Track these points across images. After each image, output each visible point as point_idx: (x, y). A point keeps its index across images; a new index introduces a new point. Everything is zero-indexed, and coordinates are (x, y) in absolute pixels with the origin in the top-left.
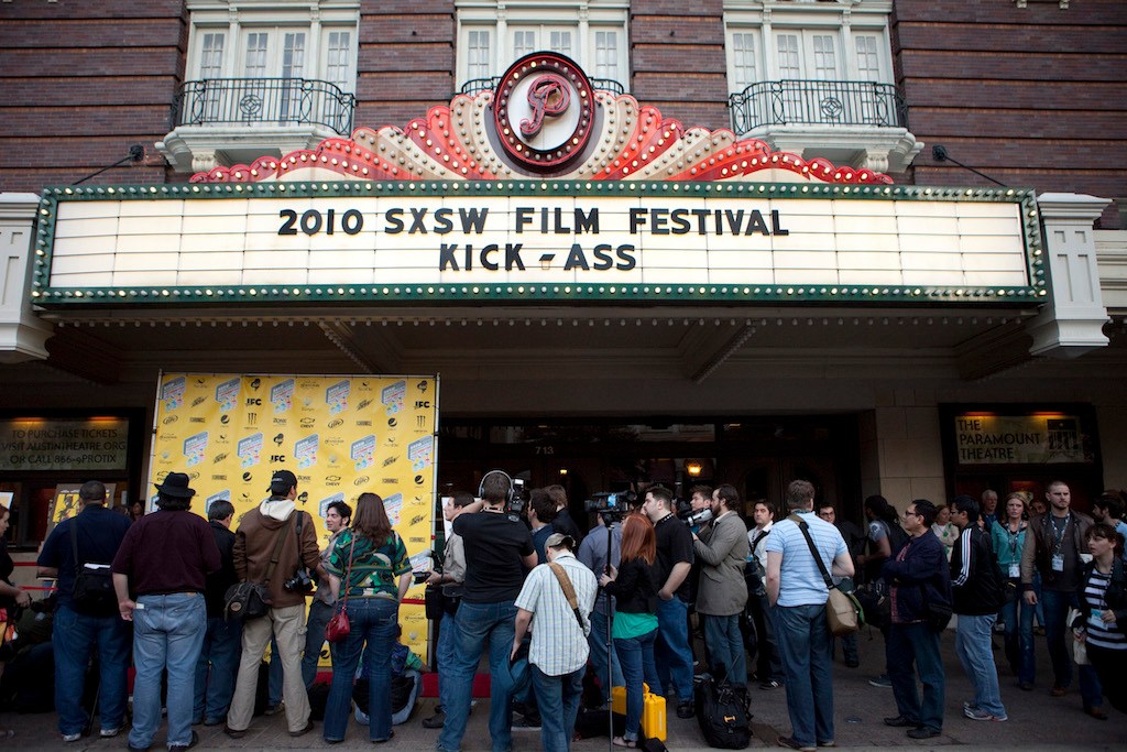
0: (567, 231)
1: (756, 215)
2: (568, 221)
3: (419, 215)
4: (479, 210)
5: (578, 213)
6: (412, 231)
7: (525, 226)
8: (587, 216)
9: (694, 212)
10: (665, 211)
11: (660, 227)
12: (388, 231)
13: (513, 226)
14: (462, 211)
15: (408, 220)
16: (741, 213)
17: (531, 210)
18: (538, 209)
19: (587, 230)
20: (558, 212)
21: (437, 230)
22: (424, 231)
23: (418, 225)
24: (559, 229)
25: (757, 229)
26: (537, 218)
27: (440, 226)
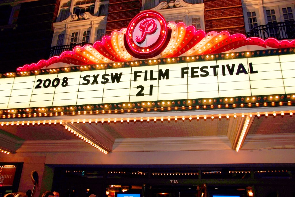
0: (155, 79)
1: (241, 66)
2: (156, 75)
3: (95, 77)
4: (119, 74)
5: (160, 71)
6: (93, 83)
7: (138, 78)
8: (164, 72)
9: (211, 67)
10: (197, 68)
11: (195, 74)
12: (84, 84)
13: (133, 79)
14: (112, 75)
15: (91, 79)
16: (233, 66)
17: (140, 72)
18: (143, 71)
19: (164, 78)
20: (152, 72)
21: (102, 82)
22: (97, 83)
23: (95, 81)
24: (152, 79)
25: (241, 72)
26: (143, 75)
27: (103, 80)
